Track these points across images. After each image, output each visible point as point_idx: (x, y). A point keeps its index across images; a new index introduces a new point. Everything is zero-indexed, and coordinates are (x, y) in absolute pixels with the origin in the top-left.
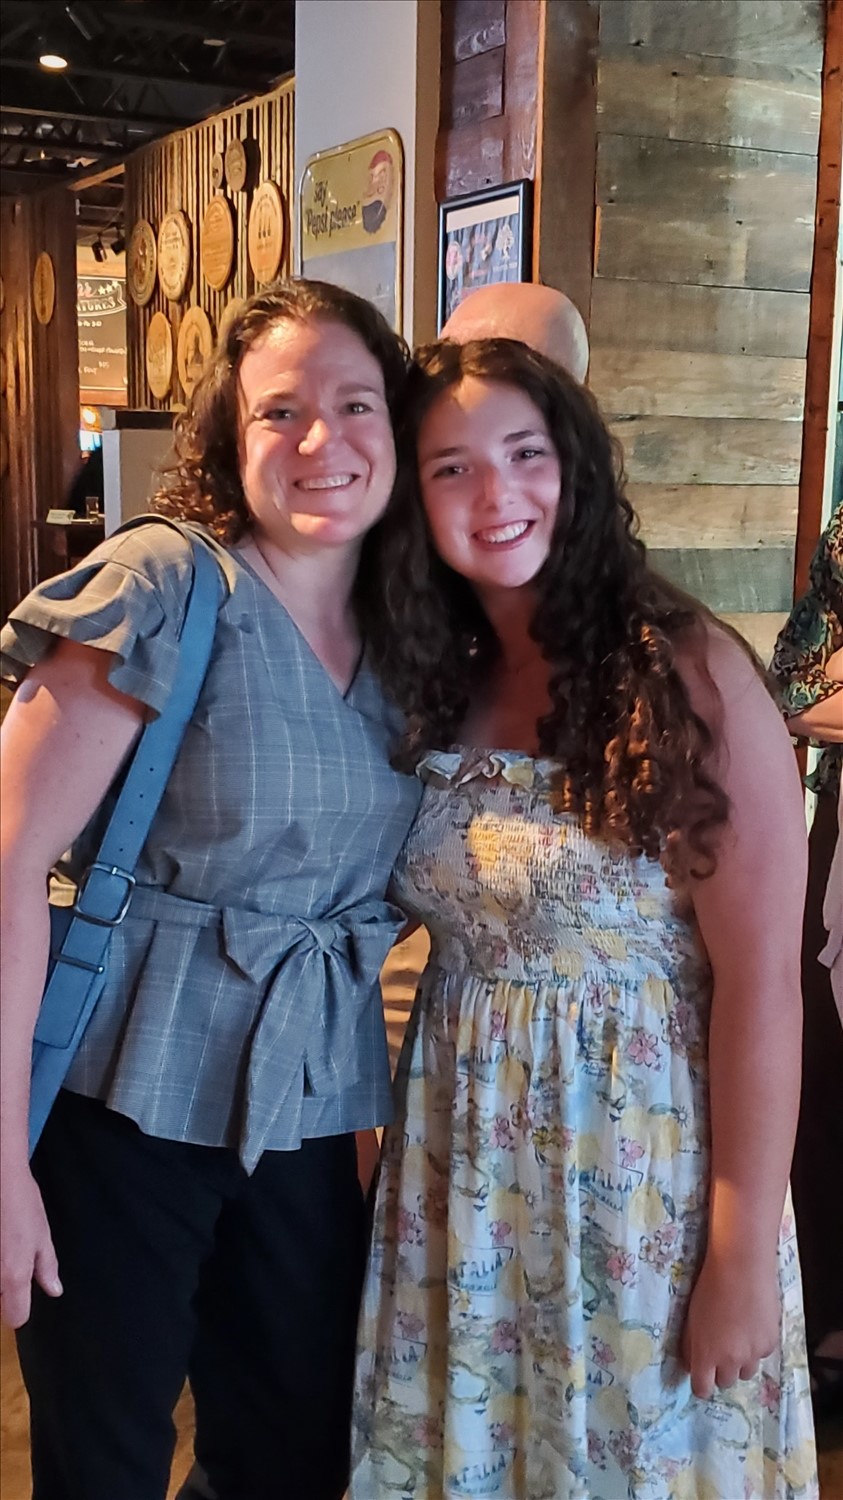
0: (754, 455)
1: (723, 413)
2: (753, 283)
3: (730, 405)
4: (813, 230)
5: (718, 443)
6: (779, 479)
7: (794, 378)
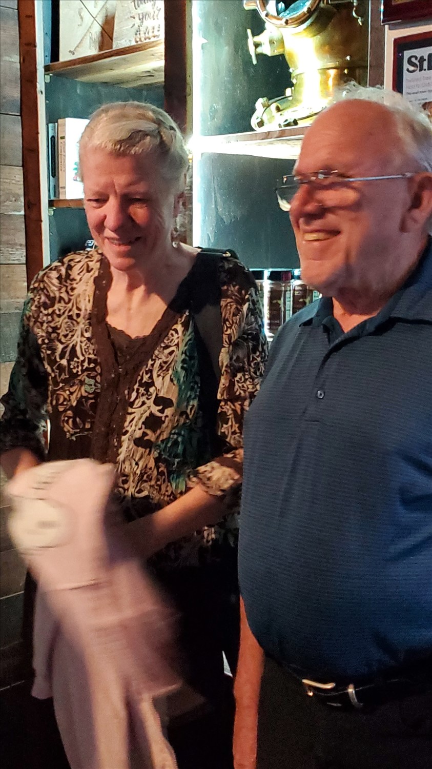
4: (19, 67)
6: (9, 260)
7: (14, 182)
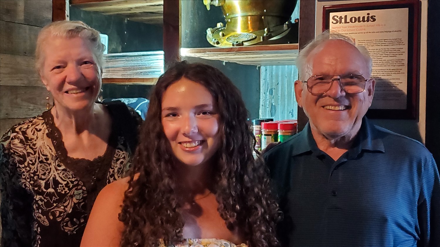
0: (33, 103)
1: (18, 83)
2: (28, 22)
3: (22, 80)
5: (16, 98)
